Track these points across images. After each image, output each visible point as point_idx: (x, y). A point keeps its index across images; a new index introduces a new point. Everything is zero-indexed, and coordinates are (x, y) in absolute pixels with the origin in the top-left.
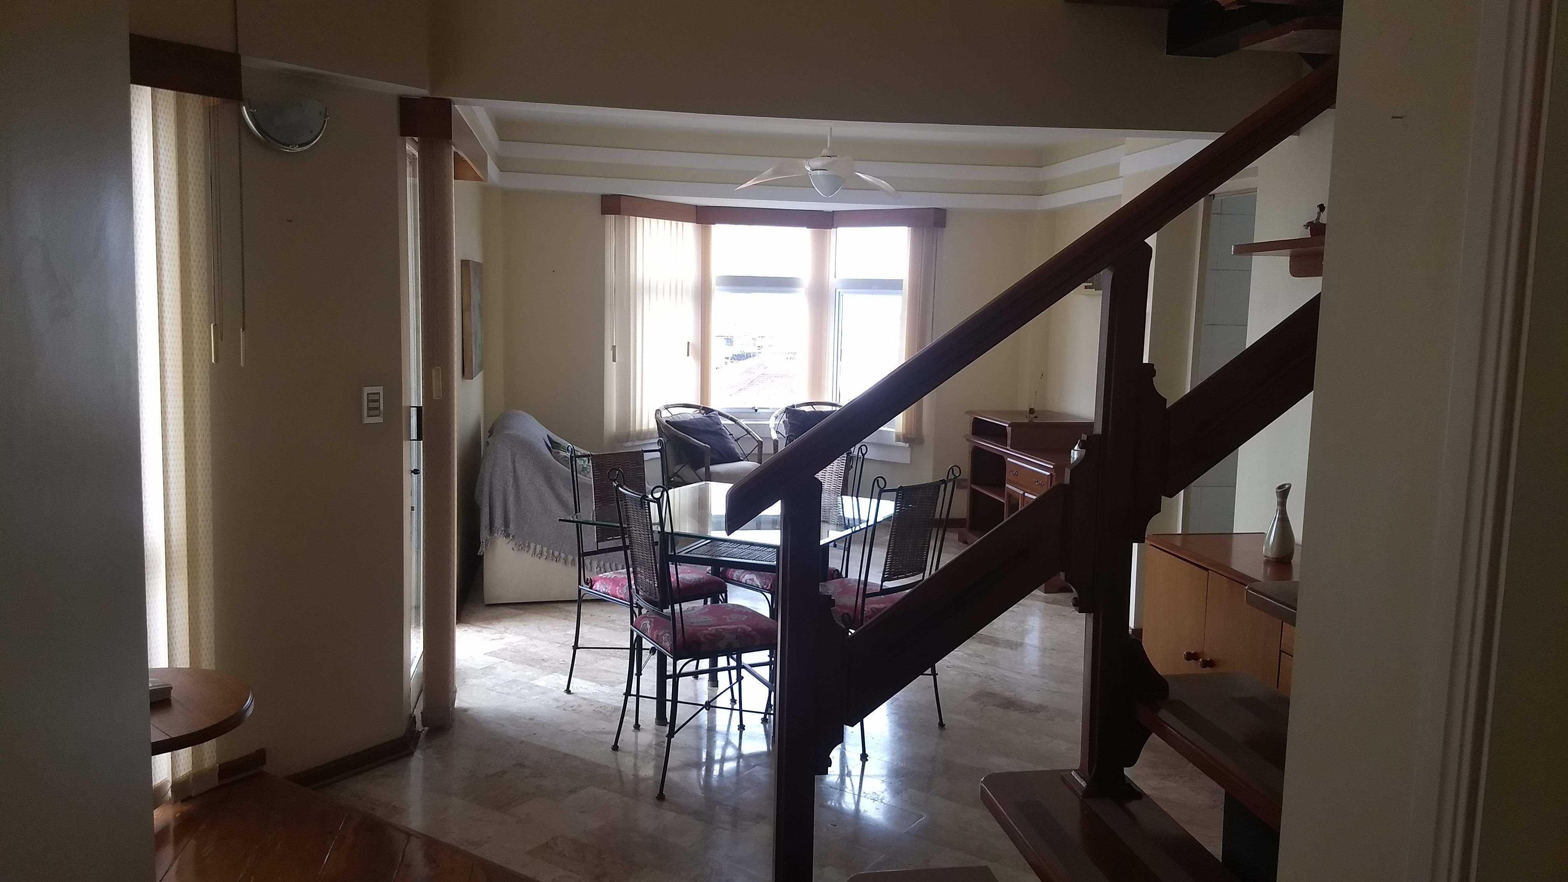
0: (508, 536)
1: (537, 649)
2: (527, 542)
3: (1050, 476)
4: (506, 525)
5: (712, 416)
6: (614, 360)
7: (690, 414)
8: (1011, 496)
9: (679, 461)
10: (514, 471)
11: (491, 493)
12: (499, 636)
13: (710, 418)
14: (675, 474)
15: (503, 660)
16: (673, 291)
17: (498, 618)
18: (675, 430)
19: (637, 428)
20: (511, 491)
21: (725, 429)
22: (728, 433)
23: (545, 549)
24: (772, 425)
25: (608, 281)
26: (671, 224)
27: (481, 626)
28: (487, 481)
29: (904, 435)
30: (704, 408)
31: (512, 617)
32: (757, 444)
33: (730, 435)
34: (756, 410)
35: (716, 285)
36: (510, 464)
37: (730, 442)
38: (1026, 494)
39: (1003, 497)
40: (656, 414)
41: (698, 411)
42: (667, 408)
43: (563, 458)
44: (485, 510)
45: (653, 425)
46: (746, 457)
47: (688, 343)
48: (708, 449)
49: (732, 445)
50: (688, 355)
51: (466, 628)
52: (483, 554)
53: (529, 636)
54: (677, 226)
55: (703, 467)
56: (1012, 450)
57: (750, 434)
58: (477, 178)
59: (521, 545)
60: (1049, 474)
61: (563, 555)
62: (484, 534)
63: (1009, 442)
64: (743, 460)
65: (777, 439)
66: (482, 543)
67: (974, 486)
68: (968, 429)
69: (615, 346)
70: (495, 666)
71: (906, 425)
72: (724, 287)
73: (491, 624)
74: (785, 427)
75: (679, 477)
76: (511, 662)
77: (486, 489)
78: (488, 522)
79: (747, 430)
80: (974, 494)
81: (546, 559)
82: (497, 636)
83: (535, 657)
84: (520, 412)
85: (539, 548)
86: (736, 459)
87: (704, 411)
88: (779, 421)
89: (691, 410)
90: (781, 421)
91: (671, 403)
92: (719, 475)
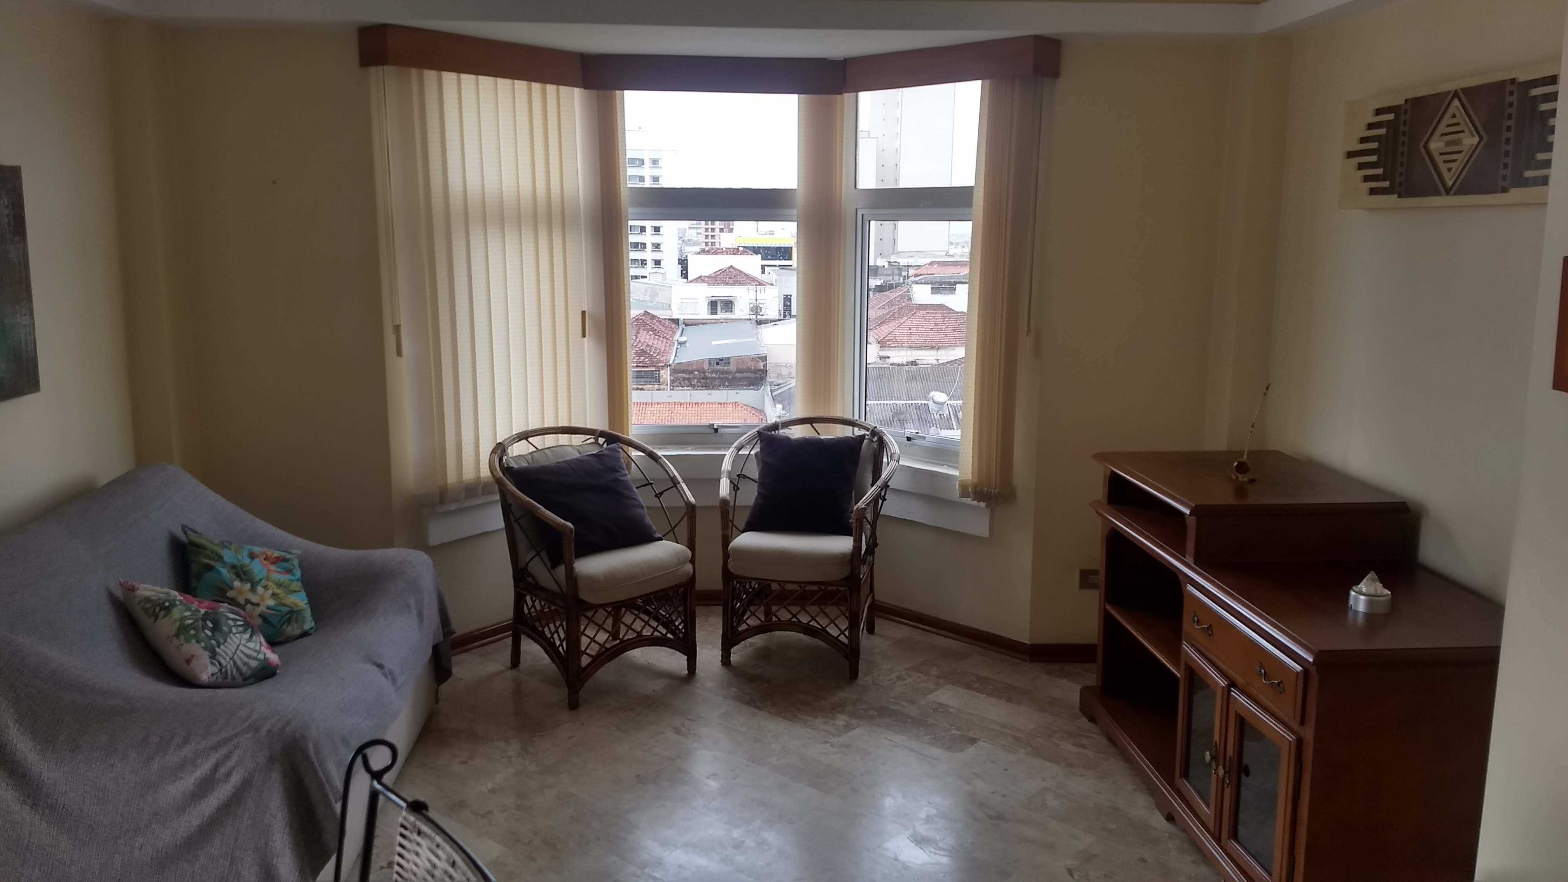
3: (1301, 678)
5: (617, 452)
6: (399, 353)
7: (575, 447)
8: (1192, 671)
13: (613, 454)
14: (525, 570)
29: (975, 486)
30: (604, 434)
33: (640, 487)
34: (716, 430)
35: (633, 206)
37: (638, 505)
38: (1236, 694)
39: (1175, 664)
40: (494, 452)
41: (592, 440)
42: (521, 437)
43: (139, 603)
45: (484, 472)
46: (673, 529)
47: (583, 313)
49: (643, 507)
50: (584, 336)
55: (561, 562)
56: (1197, 571)
60: (1299, 670)
63: (1194, 544)
64: (660, 539)
67: (1108, 607)
68: (1100, 491)
69: (402, 326)
71: (980, 468)
72: (648, 210)
75: (530, 575)
86: (645, 537)
87: (604, 440)
88: (748, 453)
89: (578, 440)
90: (752, 453)
91: (533, 425)
92: (592, 581)
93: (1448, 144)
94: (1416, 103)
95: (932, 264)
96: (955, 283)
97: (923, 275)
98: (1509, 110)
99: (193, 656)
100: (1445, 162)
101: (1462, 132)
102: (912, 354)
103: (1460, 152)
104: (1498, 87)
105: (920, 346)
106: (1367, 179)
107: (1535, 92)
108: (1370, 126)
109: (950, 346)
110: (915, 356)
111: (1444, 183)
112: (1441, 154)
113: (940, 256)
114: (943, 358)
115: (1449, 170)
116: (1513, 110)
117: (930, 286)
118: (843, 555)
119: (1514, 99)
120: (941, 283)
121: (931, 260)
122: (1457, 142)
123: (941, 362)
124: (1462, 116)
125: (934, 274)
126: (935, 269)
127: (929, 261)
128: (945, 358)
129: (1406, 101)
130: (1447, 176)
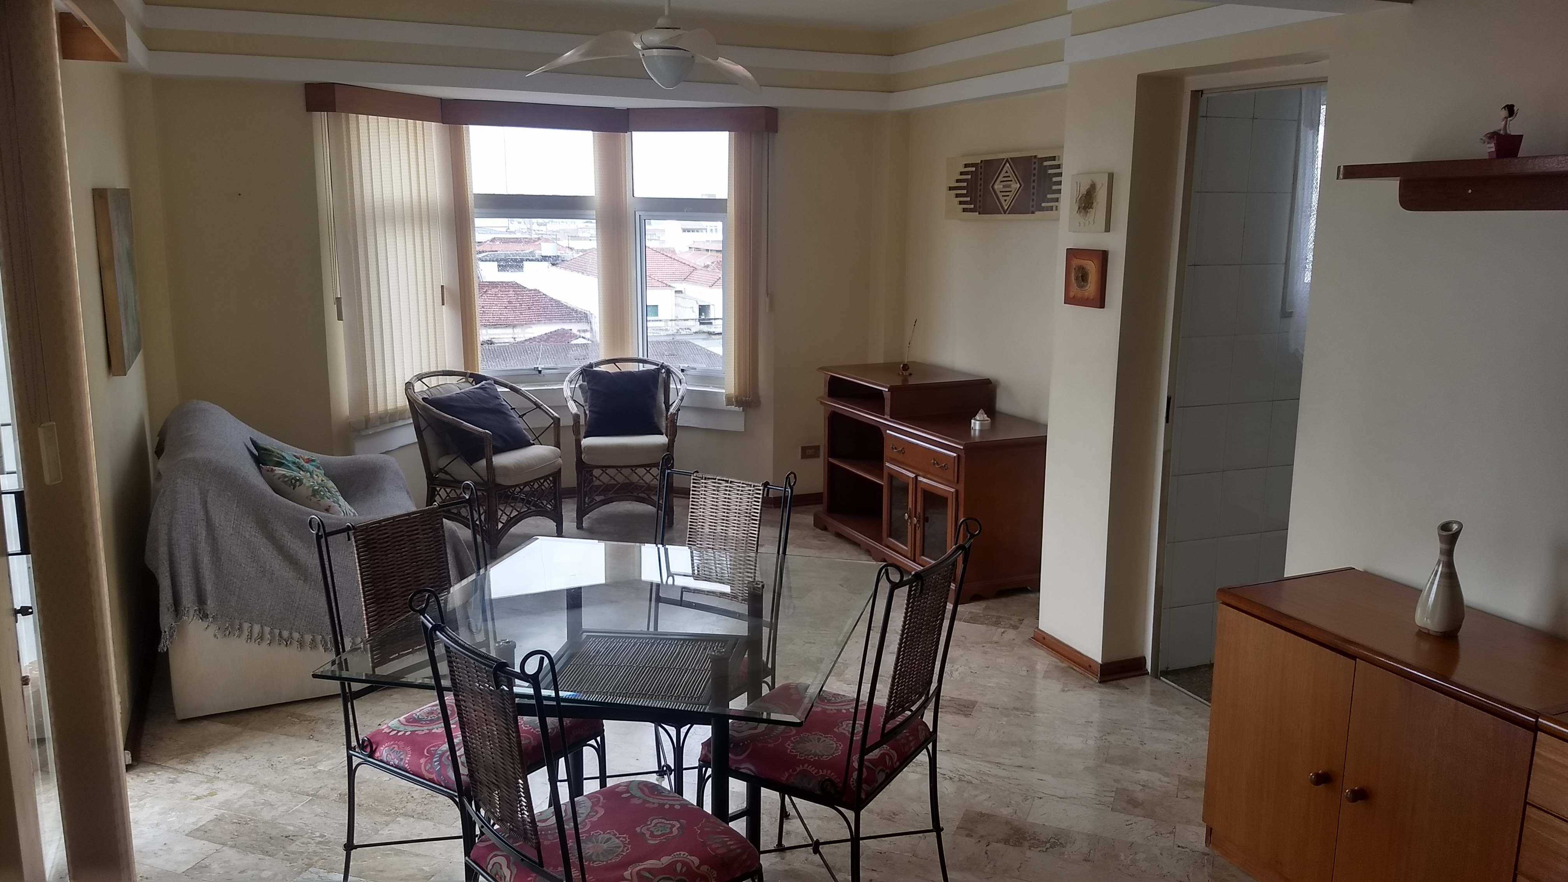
0: (204, 616)
1: (274, 813)
2: (237, 622)
3: (956, 460)
4: (201, 599)
5: (486, 388)
6: (340, 318)
7: (454, 386)
8: (892, 477)
9: (445, 451)
10: (207, 519)
11: (171, 555)
12: (208, 788)
13: (484, 390)
14: (441, 470)
15: (219, 847)
16: (416, 216)
17: (201, 748)
18: (438, 412)
19: (381, 408)
20: (204, 548)
21: (506, 403)
22: (510, 408)
23: (267, 630)
24: (567, 393)
25: (322, 206)
26: (407, 125)
27: (175, 769)
28: (163, 537)
29: (736, 398)
30: (472, 375)
31: (223, 741)
32: (552, 421)
33: (511, 409)
34: (540, 372)
35: (475, 208)
36: (198, 507)
37: (515, 422)
38: (920, 479)
39: (881, 478)
40: (406, 390)
41: (464, 380)
42: (420, 378)
43: (279, 478)
44: (165, 583)
45: (402, 402)
46: (537, 438)
47: (442, 286)
48: (489, 436)
49: (518, 425)
50: (443, 304)
51: (151, 776)
52: (167, 649)
53: (256, 783)
54: (415, 127)
55: (482, 459)
56: (891, 419)
57: (540, 408)
58: (109, 57)
59: (227, 628)
60: (955, 455)
61: (296, 635)
62: (166, 619)
63: (887, 409)
64: (534, 444)
65: (578, 413)
66: (163, 634)
67: (831, 460)
68: (822, 390)
69: (341, 298)
70: (207, 862)
71: (739, 385)
72: (484, 211)
73: (189, 761)
74: (582, 393)
75: (446, 473)
76: (234, 850)
77: (163, 550)
78: (171, 601)
79: (535, 403)
80: (832, 470)
81: (269, 644)
82: (202, 790)
83: (274, 833)
84: (205, 405)
85: (257, 628)
86: (524, 443)
87: (472, 379)
88: (574, 386)
89: (454, 380)
90: (577, 386)
91: (425, 370)
92: (506, 469)
93: (1004, 186)
94: (987, 163)
95: (493, 240)
96: (522, 261)
97: (486, 252)
98: (1034, 172)
99: (330, 506)
100: (1003, 196)
101: (1011, 181)
102: (487, 332)
103: (1011, 191)
104: (1028, 159)
105: (495, 325)
106: (961, 203)
107: (1046, 163)
108: (962, 173)
109: (526, 324)
110: (491, 335)
111: (1002, 207)
112: (1001, 192)
113: (501, 232)
114: (520, 336)
115: (1005, 200)
116: (1036, 172)
117: (496, 264)
118: (664, 445)
119: (1036, 166)
120: (506, 260)
121: (493, 236)
122: (1009, 186)
123: (517, 340)
124: (1011, 173)
125: (497, 251)
126: (498, 246)
127: (490, 237)
128: (522, 336)
129: (981, 161)
130: (1004, 204)
